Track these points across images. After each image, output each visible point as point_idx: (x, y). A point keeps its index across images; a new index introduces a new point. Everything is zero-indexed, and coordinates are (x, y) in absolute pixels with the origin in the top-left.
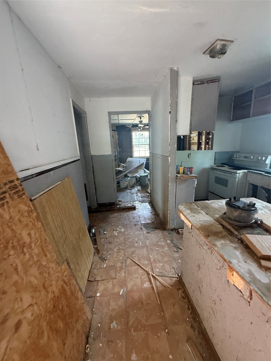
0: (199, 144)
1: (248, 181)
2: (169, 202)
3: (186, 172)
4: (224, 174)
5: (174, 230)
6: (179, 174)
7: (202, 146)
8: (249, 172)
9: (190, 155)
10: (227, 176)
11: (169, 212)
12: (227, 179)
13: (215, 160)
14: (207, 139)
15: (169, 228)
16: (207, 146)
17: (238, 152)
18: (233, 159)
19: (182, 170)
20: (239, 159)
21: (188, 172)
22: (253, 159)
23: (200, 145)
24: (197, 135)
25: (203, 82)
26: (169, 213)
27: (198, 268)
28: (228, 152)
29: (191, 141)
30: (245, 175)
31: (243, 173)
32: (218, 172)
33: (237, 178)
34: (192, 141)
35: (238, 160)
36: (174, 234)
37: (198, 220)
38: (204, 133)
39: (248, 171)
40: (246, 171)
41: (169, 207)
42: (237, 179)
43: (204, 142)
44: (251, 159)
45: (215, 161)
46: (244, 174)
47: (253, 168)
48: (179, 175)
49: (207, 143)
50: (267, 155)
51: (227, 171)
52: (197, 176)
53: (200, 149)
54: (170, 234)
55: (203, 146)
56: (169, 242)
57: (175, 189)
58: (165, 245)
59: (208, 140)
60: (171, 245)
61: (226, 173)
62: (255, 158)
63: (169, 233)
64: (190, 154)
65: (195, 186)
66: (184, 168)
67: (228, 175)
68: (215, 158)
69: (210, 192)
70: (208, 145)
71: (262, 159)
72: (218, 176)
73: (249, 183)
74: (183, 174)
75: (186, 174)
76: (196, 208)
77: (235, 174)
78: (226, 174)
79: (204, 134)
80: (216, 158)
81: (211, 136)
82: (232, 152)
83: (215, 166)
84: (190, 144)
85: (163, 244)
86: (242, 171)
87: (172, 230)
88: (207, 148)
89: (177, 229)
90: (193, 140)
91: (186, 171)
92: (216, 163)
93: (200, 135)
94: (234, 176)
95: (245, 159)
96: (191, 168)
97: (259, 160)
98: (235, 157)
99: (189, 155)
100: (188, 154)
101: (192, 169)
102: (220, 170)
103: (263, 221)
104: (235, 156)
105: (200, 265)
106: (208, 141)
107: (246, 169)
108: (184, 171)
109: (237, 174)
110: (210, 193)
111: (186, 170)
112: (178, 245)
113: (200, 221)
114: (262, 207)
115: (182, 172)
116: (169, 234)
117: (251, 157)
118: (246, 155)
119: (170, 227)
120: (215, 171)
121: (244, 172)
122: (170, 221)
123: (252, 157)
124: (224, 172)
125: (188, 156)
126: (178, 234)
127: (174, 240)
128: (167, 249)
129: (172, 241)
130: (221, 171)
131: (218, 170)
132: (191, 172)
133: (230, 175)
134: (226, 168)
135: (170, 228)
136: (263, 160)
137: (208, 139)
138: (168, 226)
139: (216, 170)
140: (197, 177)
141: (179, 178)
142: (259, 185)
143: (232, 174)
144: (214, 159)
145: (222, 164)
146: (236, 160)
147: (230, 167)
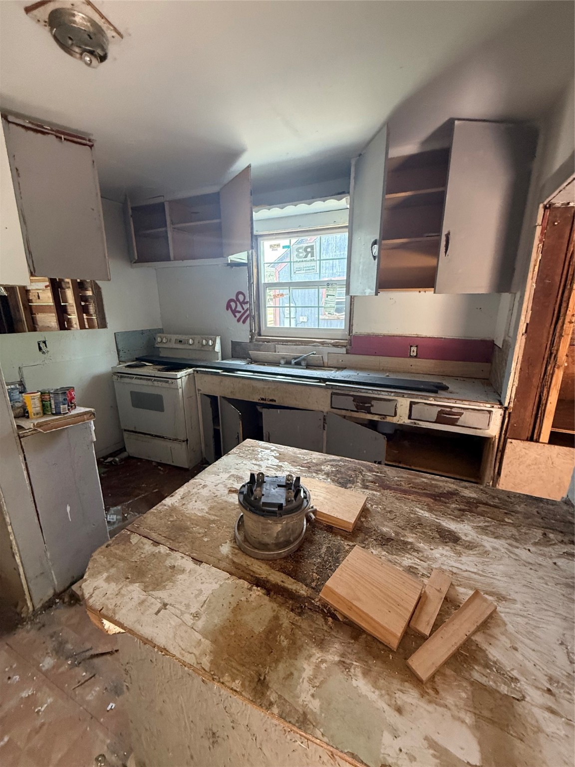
0: (61, 312)
1: (199, 390)
2: (9, 528)
3: (53, 406)
4: (150, 383)
5: (57, 601)
6: (28, 417)
7: (69, 317)
8: (197, 371)
9: (46, 346)
10: (158, 386)
11: (18, 560)
12: (159, 393)
13: (118, 351)
14: (81, 298)
15: (34, 610)
16: (85, 316)
17: (161, 331)
18: (157, 346)
19: (38, 403)
20: (168, 345)
21: (61, 406)
22: (193, 344)
23: (65, 315)
24: (46, 287)
25: (42, 127)
26: (20, 564)
27: (211, 740)
28: (142, 332)
29: (30, 301)
30: (191, 378)
31: (187, 376)
32: (135, 381)
33: (179, 388)
34: (34, 301)
35: (167, 348)
36: (62, 613)
37: (188, 618)
38: (69, 283)
39: (194, 370)
40: (190, 370)
41: (14, 543)
42: (180, 390)
43: (73, 306)
44: (191, 345)
45: (118, 354)
46: (188, 378)
47: (199, 364)
48: (28, 424)
49: (83, 310)
50: (215, 337)
51: (156, 376)
52: (92, 410)
53: (66, 323)
54: (44, 626)
55: (74, 317)
56: (48, 663)
57: (25, 473)
58: (38, 689)
59: (83, 301)
60: (61, 670)
61: (155, 380)
62: (196, 342)
63: (39, 625)
64: (44, 342)
65: (92, 438)
66: (43, 394)
67: (160, 384)
68: (117, 347)
69: (125, 430)
70: (88, 313)
71: (207, 343)
72: (137, 390)
73: (201, 394)
74: (42, 415)
75: (53, 414)
76: (154, 555)
77: (173, 380)
78: (155, 383)
79: (68, 286)
80: (119, 348)
81: (89, 293)
82: (150, 330)
83: (122, 368)
84: (31, 311)
85: (24, 694)
86: (186, 373)
87: (49, 605)
88: (86, 320)
89: (64, 591)
90: (38, 300)
91: (53, 402)
92: (123, 359)
93: (56, 286)
94: (173, 386)
95: (179, 346)
96: (67, 392)
97: (203, 345)
98: (159, 343)
99: (42, 345)
100: (39, 344)
101: (71, 394)
102: (138, 376)
103: (315, 507)
104: (159, 340)
105: (215, 730)
106: (83, 304)
107: (190, 366)
108: (43, 405)
109: (178, 380)
110: (126, 435)
111: (50, 401)
112: (88, 645)
113: (196, 616)
114: (278, 461)
115: (39, 409)
116: (39, 629)
117: (188, 340)
118: (180, 337)
119: (35, 605)
120: (127, 380)
121: (188, 373)
122: (31, 586)
123: (191, 342)
124: (149, 380)
125: (40, 349)
126: (74, 605)
127: (67, 642)
128: (50, 700)
129: (59, 650)
130: (141, 379)
131: (135, 376)
132: (71, 403)
133: (164, 384)
134: (149, 370)
135: (38, 606)
136: (210, 346)
137: (85, 299)
138: (29, 604)
139: (128, 377)
140: (94, 414)
141: (29, 433)
142: (217, 394)
143: (167, 382)
144: (116, 351)
145: (137, 359)
146: (161, 347)
147: (157, 365)
